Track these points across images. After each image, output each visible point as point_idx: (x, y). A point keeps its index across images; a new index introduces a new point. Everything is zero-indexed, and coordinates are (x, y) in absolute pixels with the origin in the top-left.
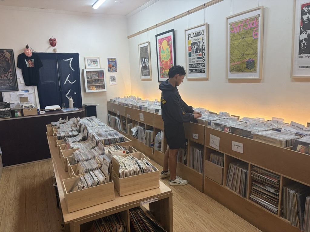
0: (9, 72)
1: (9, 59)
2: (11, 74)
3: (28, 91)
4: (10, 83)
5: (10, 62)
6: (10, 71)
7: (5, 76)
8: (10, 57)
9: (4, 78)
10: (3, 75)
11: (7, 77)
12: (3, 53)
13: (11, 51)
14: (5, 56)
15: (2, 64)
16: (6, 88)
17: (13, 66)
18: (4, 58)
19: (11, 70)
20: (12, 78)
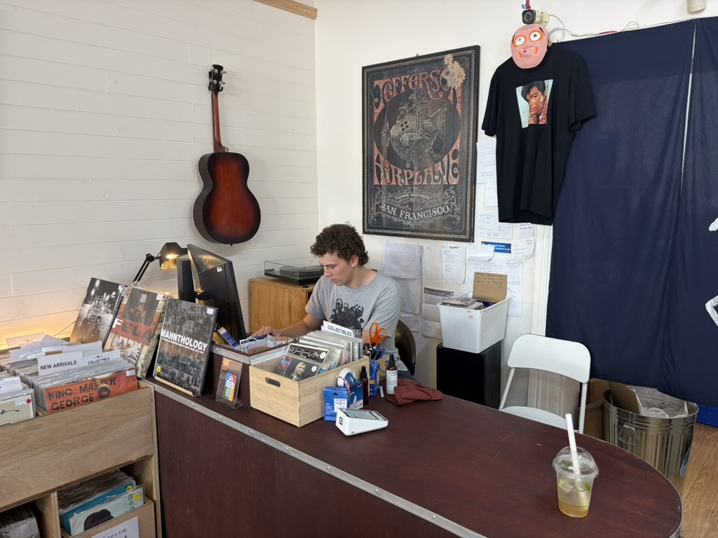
0: (451, 153)
1: (459, 94)
2: (456, 161)
3: (509, 246)
4: (446, 203)
5: (458, 106)
6: (454, 147)
7: (435, 173)
8: (464, 84)
9: (433, 183)
10: (431, 169)
11: (441, 176)
12: (442, 70)
14: (445, 82)
15: (433, 119)
16: (432, 225)
17: (466, 127)
18: (441, 89)
19: (457, 146)
20: (455, 181)
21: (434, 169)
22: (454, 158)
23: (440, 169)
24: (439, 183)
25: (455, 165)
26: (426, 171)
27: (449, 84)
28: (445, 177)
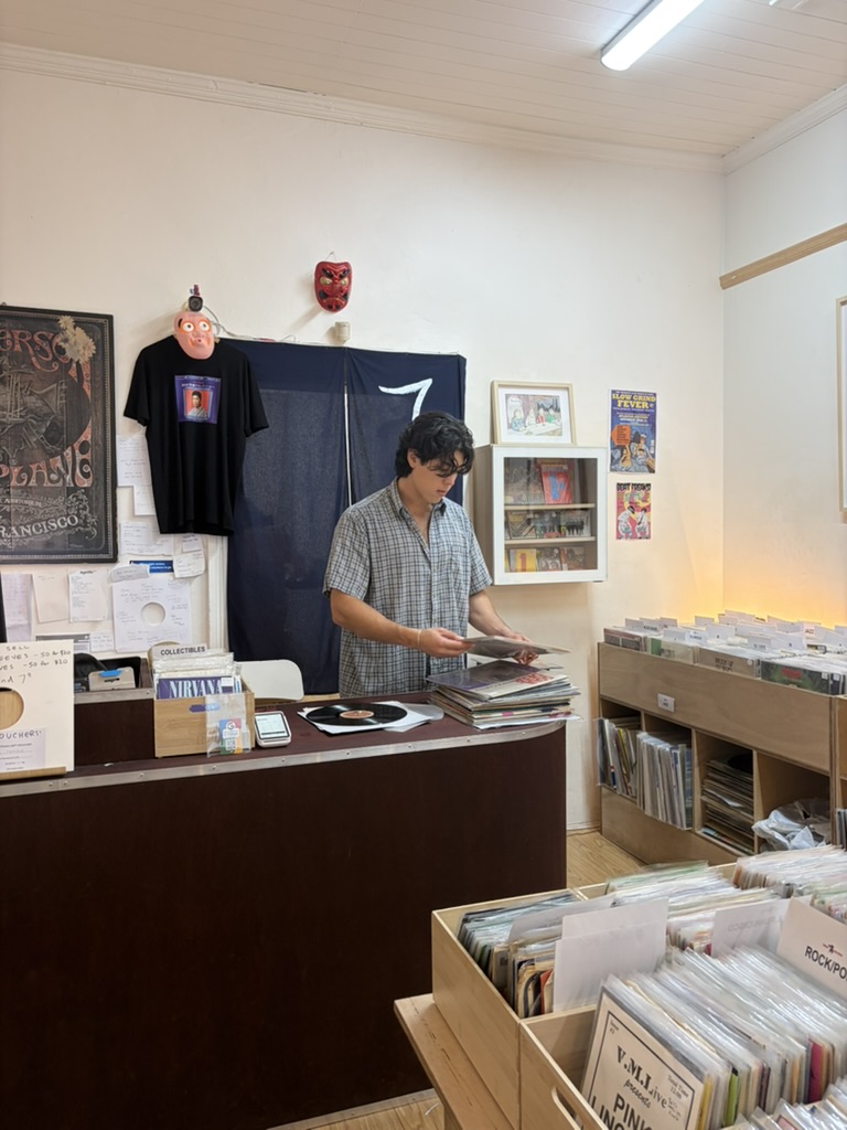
0: (76, 445)
1: (86, 371)
2: (87, 456)
4: (73, 511)
5: (86, 386)
6: (82, 438)
7: (50, 471)
8: (93, 359)
9: (47, 484)
10: (43, 464)
11: (61, 476)
12: (56, 335)
13: (101, 326)
14: (61, 351)
15: (42, 397)
16: (48, 544)
17: (100, 415)
18: (54, 359)
19: (87, 436)
20: (87, 483)
21: (48, 465)
22: (83, 452)
23: (59, 465)
24: (60, 484)
25: (84, 462)
26: (34, 467)
27: (69, 354)
28: (68, 477)
